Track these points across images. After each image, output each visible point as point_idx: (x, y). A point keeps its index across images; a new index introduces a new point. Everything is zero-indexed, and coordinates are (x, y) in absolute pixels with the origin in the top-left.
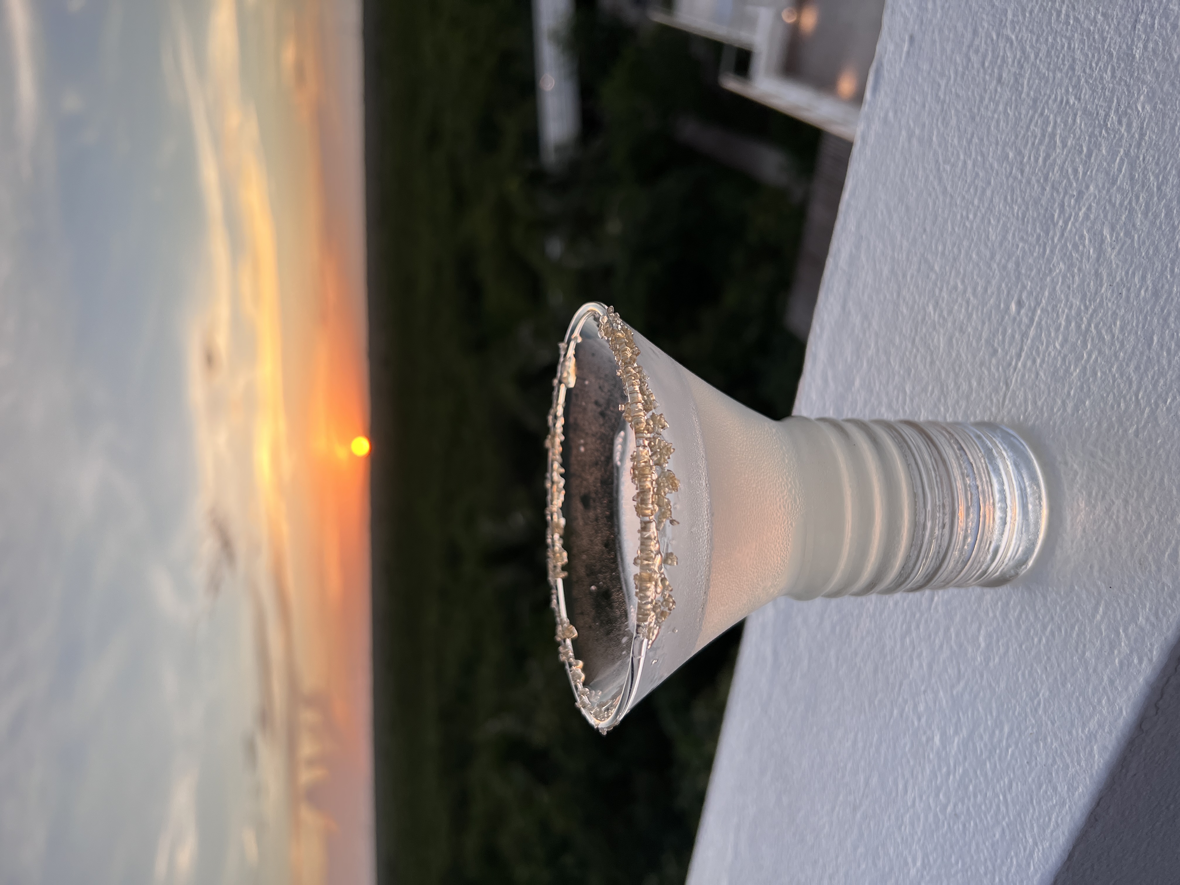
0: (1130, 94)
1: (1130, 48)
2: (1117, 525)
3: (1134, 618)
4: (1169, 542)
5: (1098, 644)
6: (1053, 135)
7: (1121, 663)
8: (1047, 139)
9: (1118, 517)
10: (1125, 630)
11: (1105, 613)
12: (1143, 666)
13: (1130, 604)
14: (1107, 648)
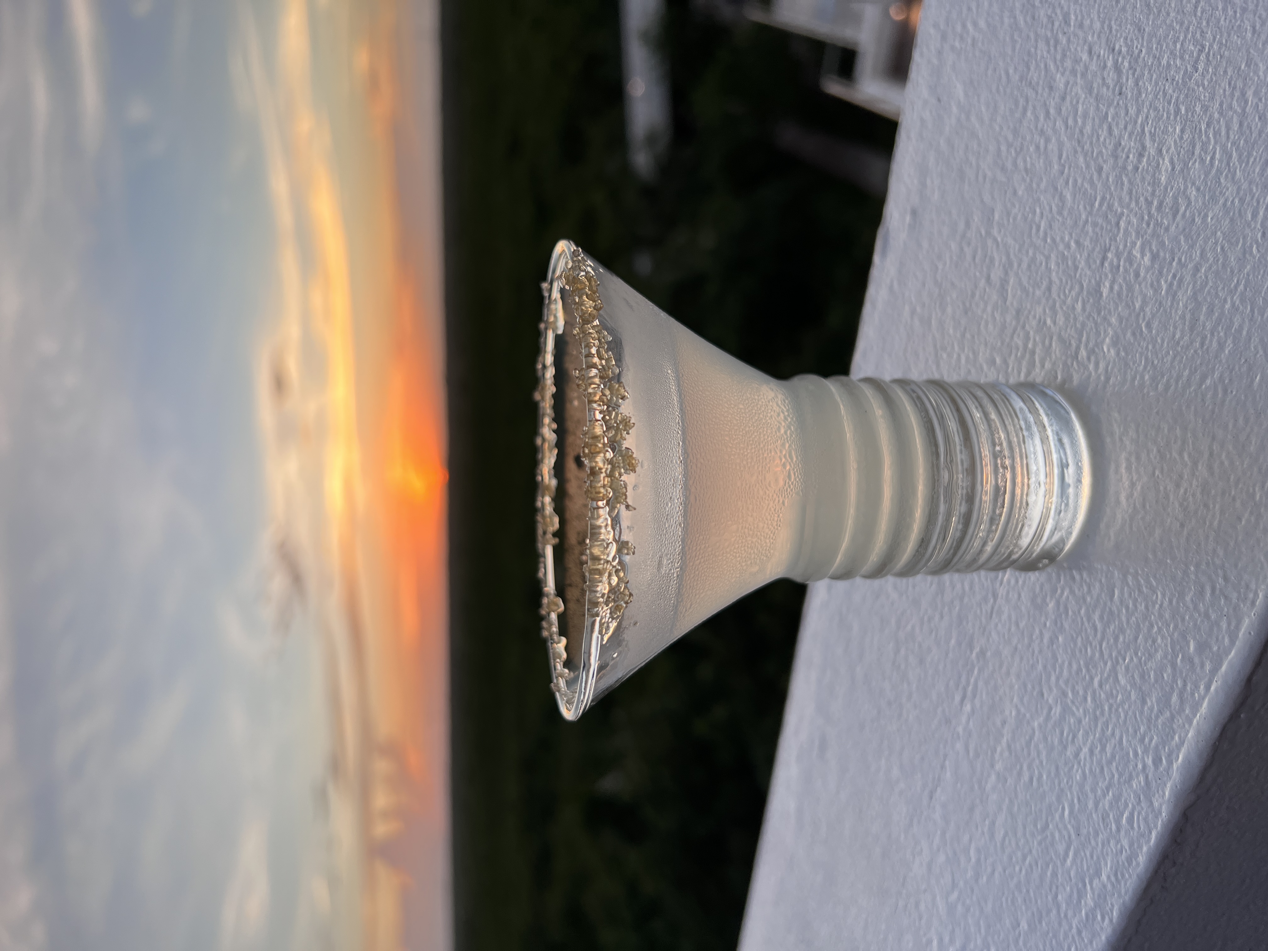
0: (1098, 333)
1: (1099, 284)
2: (1084, 773)
3: (1098, 873)
4: (1126, 805)
5: (1068, 889)
6: (1033, 353)
7: (1087, 915)
8: (1027, 356)
9: (1085, 765)
10: (1091, 883)
11: (1074, 860)
12: (1105, 924)
13: (1095, 858)
14: (1075, 895)
